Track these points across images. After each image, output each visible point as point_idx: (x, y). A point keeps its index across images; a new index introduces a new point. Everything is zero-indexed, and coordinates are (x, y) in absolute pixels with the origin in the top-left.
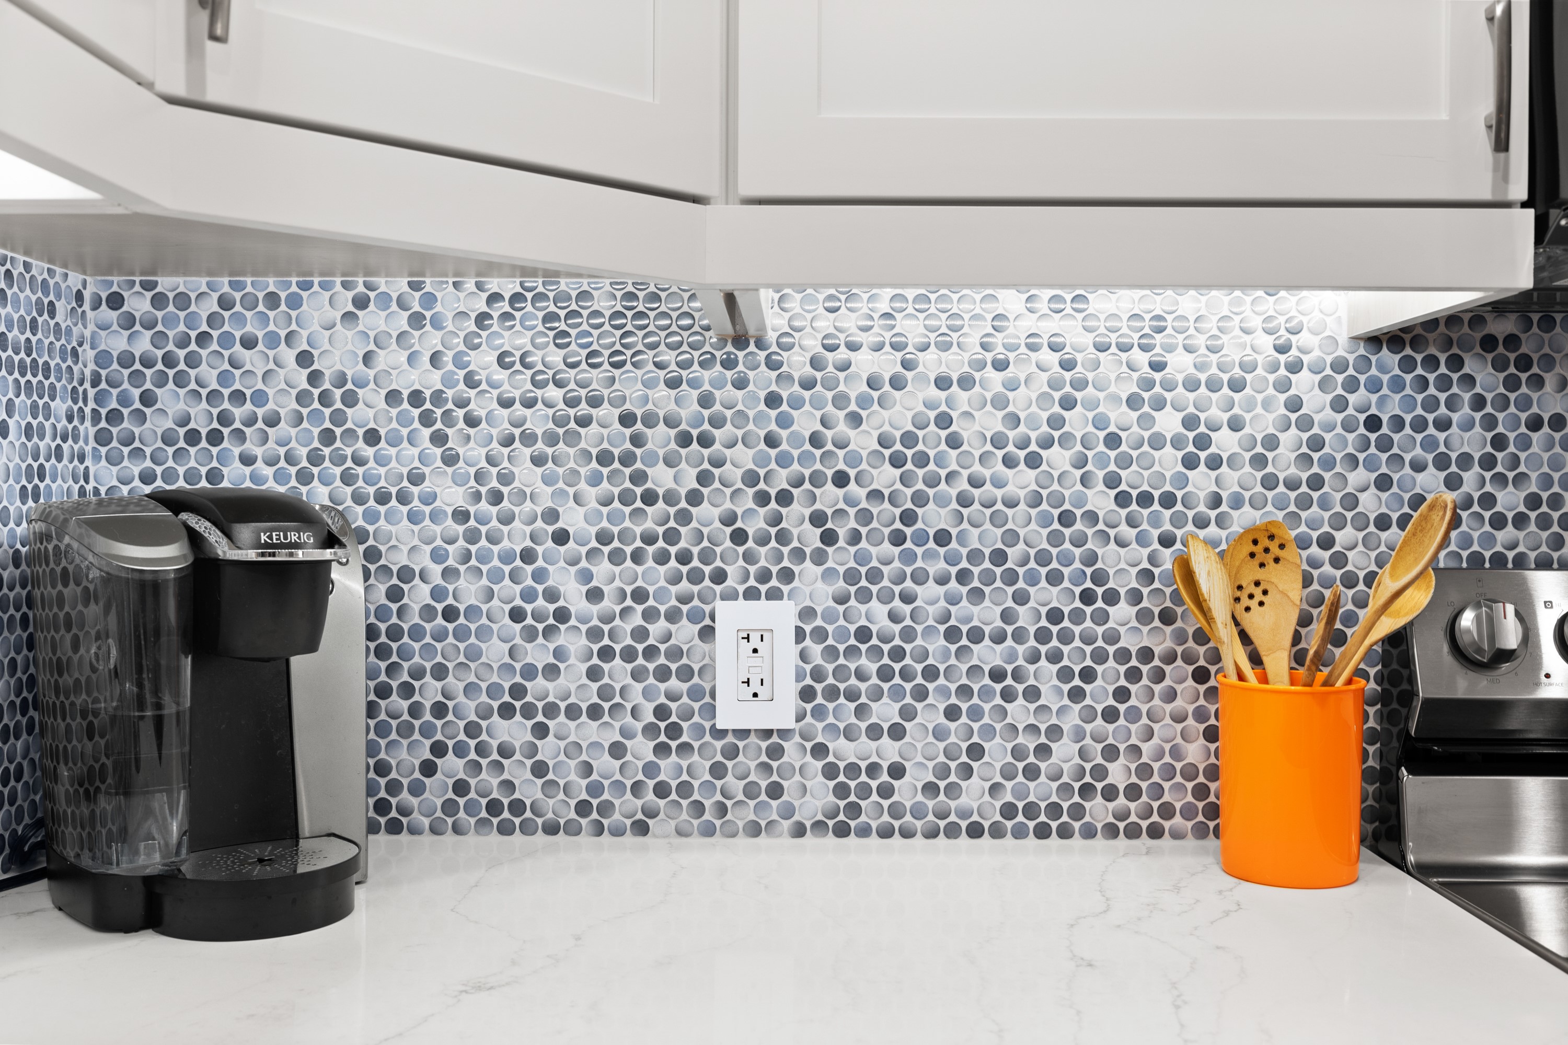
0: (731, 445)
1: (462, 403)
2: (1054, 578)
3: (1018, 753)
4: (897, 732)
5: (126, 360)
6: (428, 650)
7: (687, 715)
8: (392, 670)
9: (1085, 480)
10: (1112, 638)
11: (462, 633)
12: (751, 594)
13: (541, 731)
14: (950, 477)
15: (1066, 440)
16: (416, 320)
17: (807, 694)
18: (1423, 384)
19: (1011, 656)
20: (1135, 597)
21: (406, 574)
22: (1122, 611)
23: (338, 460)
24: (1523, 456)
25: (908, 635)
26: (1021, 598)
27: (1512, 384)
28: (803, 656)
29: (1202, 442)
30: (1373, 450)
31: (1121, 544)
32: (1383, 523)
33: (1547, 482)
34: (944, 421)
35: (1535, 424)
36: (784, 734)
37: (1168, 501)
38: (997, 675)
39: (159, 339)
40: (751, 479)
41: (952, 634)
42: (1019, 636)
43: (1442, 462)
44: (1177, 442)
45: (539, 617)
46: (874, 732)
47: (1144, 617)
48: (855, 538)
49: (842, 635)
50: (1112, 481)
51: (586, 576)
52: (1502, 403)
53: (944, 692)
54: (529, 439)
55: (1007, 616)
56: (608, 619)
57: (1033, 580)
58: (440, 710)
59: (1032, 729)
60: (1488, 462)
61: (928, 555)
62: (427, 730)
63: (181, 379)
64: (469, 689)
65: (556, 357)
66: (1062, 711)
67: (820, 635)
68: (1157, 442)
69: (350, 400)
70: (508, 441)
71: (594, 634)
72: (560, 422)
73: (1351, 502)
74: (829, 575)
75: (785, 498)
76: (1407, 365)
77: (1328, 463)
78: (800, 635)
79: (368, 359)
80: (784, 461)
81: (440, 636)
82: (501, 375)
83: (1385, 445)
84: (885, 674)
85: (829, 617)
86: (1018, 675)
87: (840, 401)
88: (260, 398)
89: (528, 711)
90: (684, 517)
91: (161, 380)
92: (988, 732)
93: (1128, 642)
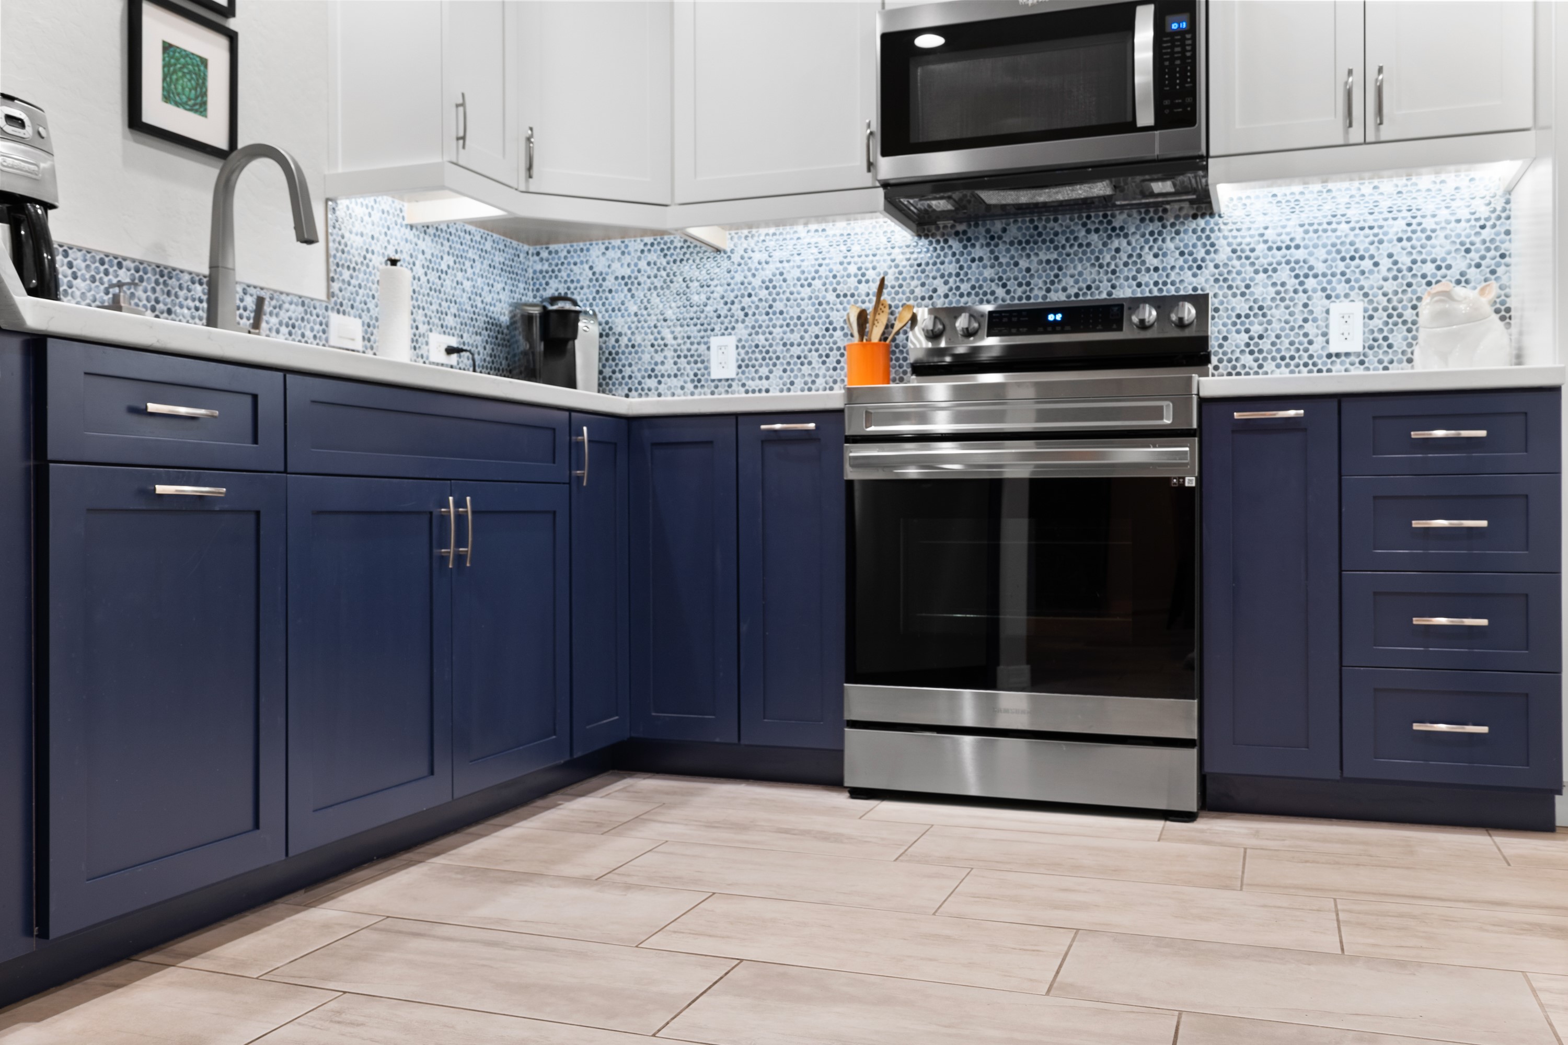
0: (716, 286)
1: (636, 278)
2: (817, 324)
3: (806, 383)
4: (767, 378)
5: (541, 272)
6: (627, 358)
7: (703, 375)
8: (617, 365)
9: (826, 290)
10: (835, 343)
11: (636, 353)
12: (723, 334)
13: (660, 382)
14: (784, 292)
15: (820, 277)
16: (623, 253)
17: (740, 367)
18: (935, 249)
19: (803, 351)
20: (842, 329)
21: (620, 334)
22: (838, 334)
23: (601, 298)
24: (969, 272)
25: (771, 345)
26: (806, 331)
27: (965, 247)
28: (739, 354)
29: (863, 275)
30: (919, 274)
31: (838, 311)
32: (923, 298)
33: (977, 280)
34: (781, 274)
35: (973, 260)
36: (733, 380)
37: (852, 295)
38: (799, 357)
39: (550, 265)
40: (723, 297)
41: (785, 345)
42: (806, 344)
43: (942, 276)
44: (856, 276)
45: (659, 346)
46: (760, 378)
47: (845, 335)
48: (754, 314)
49: (750, 347)
50: (835, 290)
51: (673, 332)
52: (962, 254)
53: (782, 364)
54: (656, 288)
55: (802, 338)
56: (679, 345)
57: (810, 324)
58: (630, 377)
59: (810, 375)
60: (958, 275)
61: (778, 319)
62: (627, 384)
63: (556, 277)
64: (639, 370)
65: (664, 261)
66: (819, 368)
67: (743, 347)
68: (849, 276)
69: (604, 280)
70: (649, 289)
71: (675, 351)
72: (665, 282)
73: (912, 292)
74: (747, 327)
75: (733, 303)
76: (931, 243)
77: (904, 279)
78: (737, 347)
79: (609, 266)
80: (732, 291)
81: (630, 353)
82: (648, 268)
83: (923, 271)
84: (764, 359)
85: (747, 341)
86: (805, 357)
87: (749, 270)
88: (578, 281)
89: (656, 376)
90: (702, 312)
91: (551, 277)
92: (796, 377)
93: (840, 344)
